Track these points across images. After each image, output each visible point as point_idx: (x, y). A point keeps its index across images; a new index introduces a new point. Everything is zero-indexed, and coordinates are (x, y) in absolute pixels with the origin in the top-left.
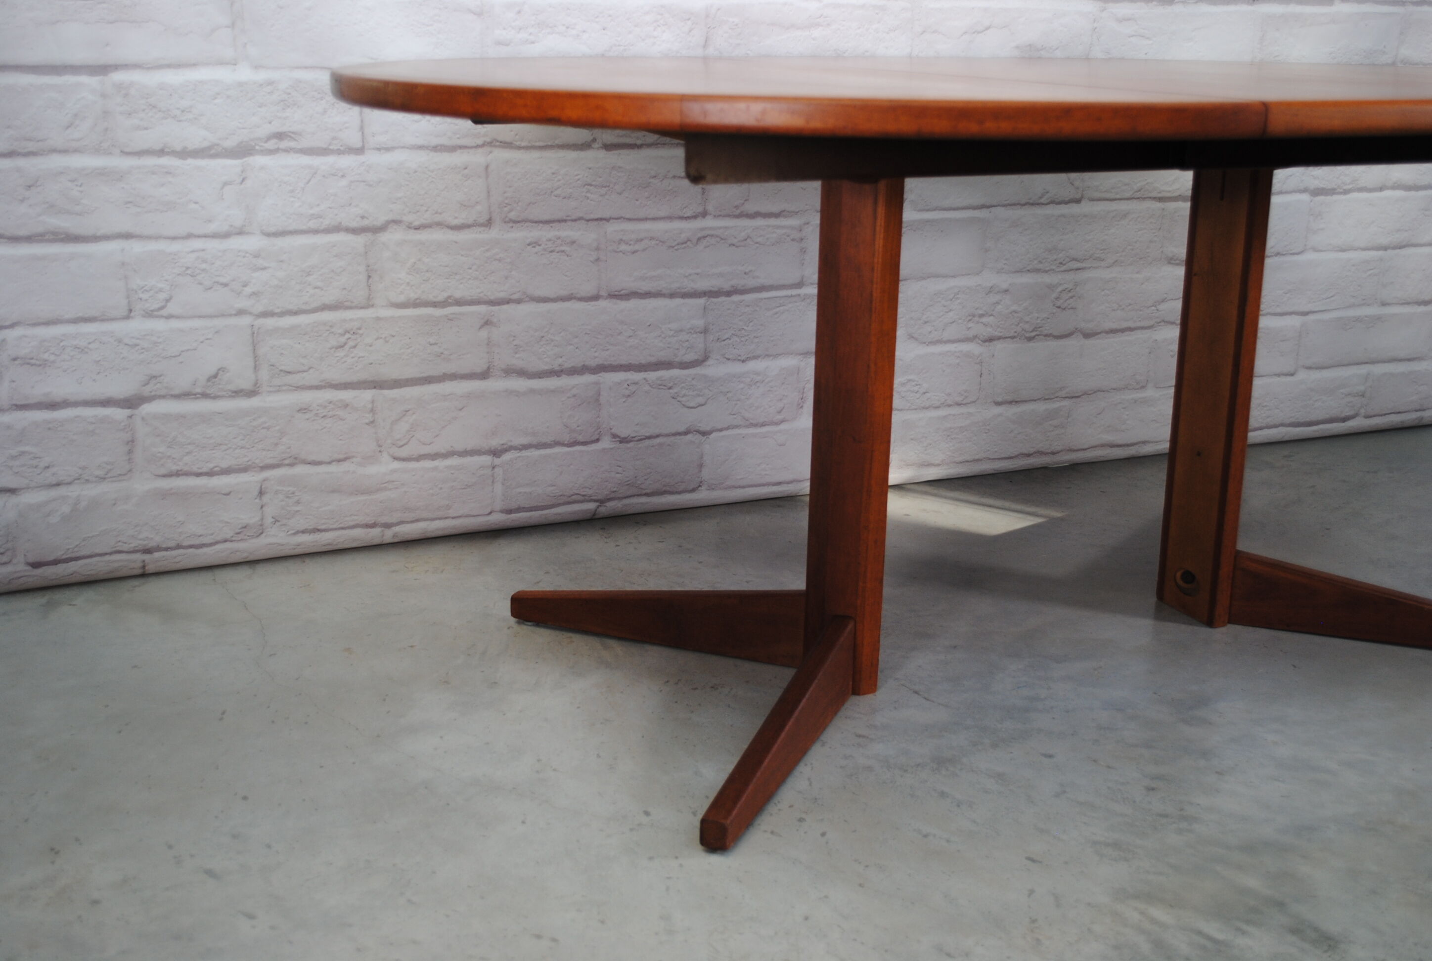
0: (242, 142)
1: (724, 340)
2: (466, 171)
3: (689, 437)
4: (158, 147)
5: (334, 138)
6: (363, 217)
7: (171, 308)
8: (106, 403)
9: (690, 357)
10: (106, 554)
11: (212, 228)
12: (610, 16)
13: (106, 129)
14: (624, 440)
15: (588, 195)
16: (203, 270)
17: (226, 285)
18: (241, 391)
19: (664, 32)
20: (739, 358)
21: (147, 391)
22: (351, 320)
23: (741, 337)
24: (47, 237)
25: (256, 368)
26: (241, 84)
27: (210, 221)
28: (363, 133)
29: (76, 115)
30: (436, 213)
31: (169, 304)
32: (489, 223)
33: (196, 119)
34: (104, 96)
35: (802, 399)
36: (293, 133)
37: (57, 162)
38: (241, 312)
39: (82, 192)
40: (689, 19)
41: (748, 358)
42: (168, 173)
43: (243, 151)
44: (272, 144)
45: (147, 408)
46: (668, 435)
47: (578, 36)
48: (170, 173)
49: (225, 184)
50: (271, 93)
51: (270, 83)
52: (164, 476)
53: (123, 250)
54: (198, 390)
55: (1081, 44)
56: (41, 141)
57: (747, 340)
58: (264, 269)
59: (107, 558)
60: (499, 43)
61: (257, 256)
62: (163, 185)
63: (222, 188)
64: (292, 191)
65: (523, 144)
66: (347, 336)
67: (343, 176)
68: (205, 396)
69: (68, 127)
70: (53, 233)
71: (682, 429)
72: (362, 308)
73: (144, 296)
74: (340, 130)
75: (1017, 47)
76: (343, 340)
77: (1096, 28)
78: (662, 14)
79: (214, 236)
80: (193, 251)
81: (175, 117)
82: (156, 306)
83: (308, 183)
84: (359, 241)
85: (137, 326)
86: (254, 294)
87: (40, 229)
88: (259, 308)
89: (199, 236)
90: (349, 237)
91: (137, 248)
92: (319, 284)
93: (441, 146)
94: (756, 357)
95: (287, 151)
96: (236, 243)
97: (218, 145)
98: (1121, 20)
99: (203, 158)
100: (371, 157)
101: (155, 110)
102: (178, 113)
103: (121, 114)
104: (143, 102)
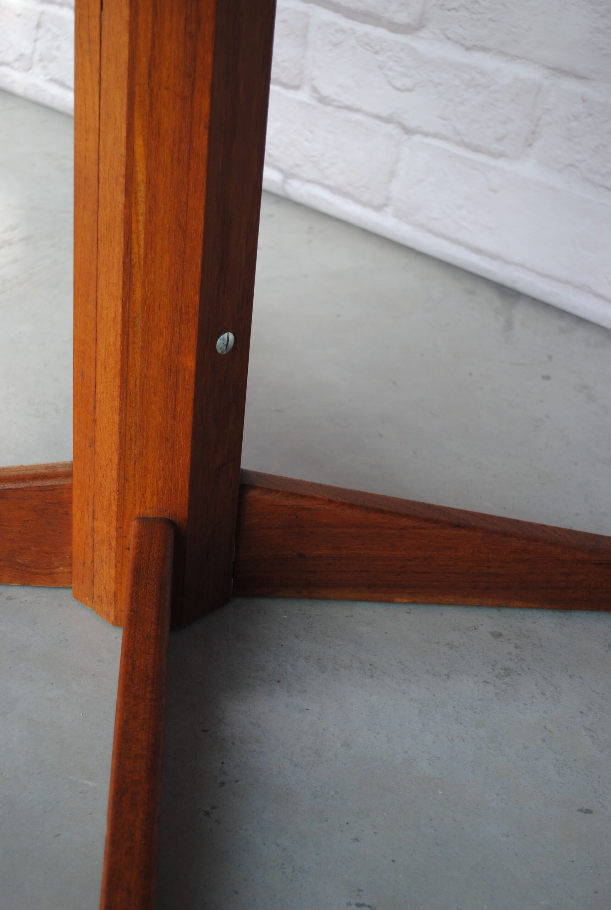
1: (449, 10)
3: (390, 128)
9: (402, 18)
14: (323, 100)
20: (463, 42)
23: (473, 13)
35: (533, 133)
41: (475, 46)
46: (367, 114)
57: (479, 20)
71: (385, 113)
94: (485, 49)
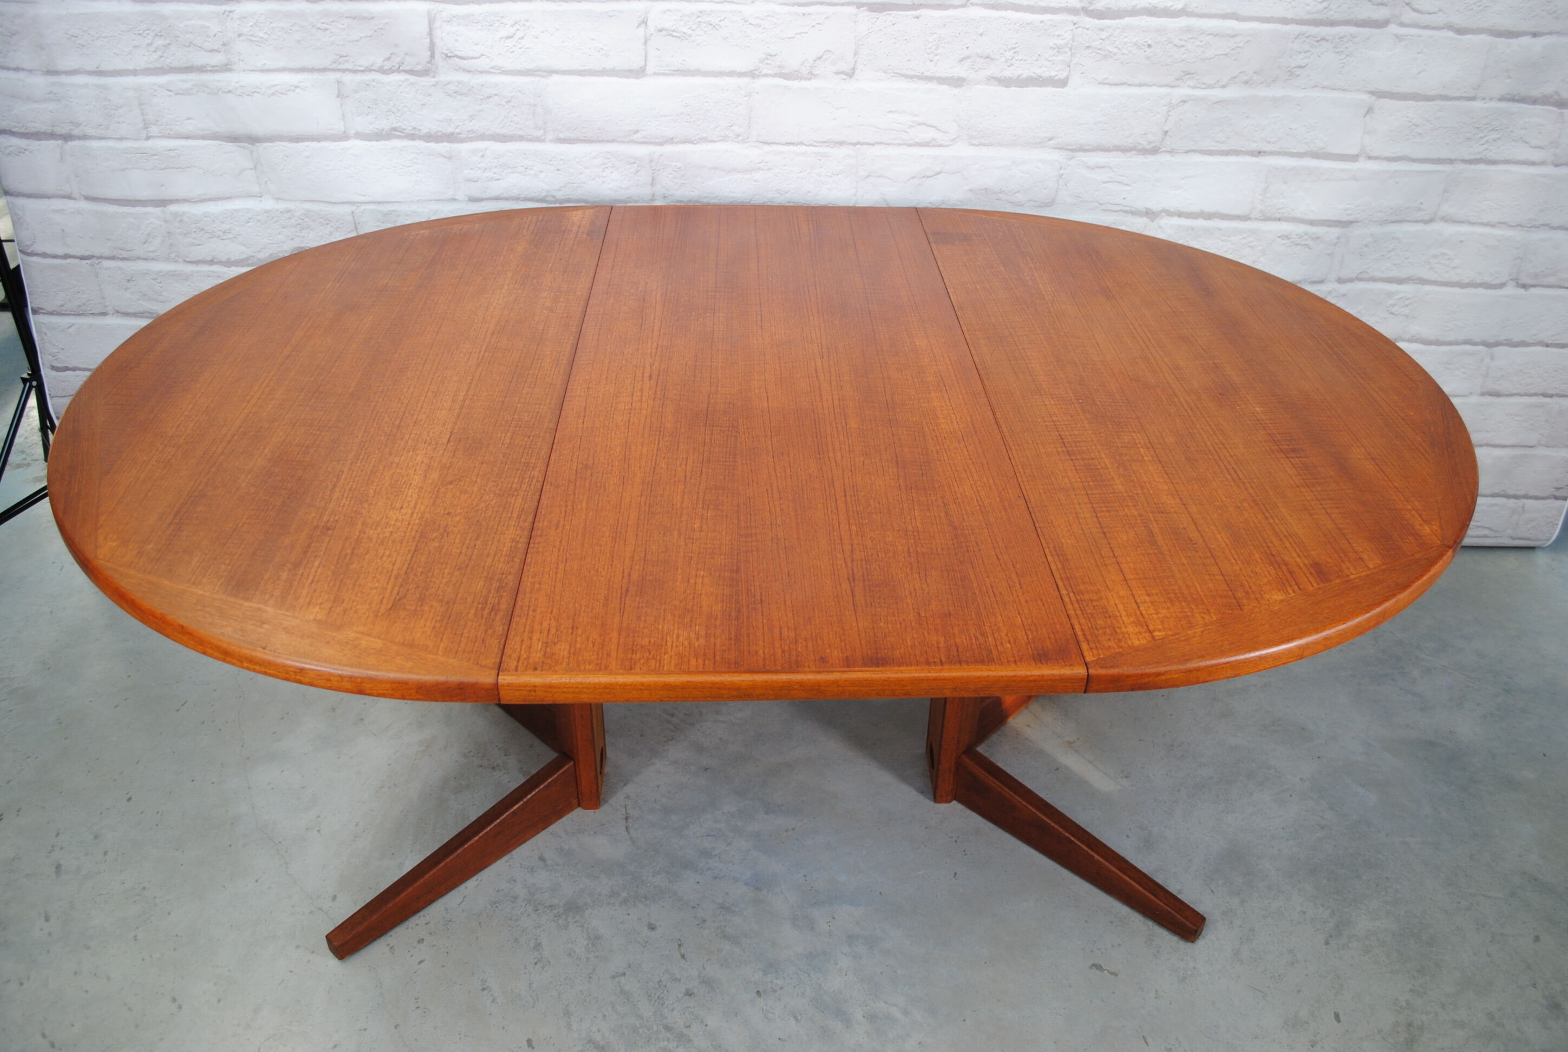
0: (272, 254)
4: (209, 258)
12: (562, 160)
13: (171, 245)
19: (612, 172)
24: (146, 315)
26: (267, 211)
29: (149, 234)
33: (235, 238)
34: (166, 221)
37: (142, 266)
39: (161, 287)
40: (634, 163)
47: (536, 175)
48: (219, 277)
50: (290, 218)
51: (289, 211)
55: (1045, 189)
56: (128, 251)
69: (145, 243)
70: (149, 313)
75: (971, 190)
77: (1063, 174)
78: (609, 159)
81: (218, 237)
87: (141, 309)
98: (1091, 168)
101: (203, 232)
102: (221, 233)
103: (180, 234)
104: (194, 226)
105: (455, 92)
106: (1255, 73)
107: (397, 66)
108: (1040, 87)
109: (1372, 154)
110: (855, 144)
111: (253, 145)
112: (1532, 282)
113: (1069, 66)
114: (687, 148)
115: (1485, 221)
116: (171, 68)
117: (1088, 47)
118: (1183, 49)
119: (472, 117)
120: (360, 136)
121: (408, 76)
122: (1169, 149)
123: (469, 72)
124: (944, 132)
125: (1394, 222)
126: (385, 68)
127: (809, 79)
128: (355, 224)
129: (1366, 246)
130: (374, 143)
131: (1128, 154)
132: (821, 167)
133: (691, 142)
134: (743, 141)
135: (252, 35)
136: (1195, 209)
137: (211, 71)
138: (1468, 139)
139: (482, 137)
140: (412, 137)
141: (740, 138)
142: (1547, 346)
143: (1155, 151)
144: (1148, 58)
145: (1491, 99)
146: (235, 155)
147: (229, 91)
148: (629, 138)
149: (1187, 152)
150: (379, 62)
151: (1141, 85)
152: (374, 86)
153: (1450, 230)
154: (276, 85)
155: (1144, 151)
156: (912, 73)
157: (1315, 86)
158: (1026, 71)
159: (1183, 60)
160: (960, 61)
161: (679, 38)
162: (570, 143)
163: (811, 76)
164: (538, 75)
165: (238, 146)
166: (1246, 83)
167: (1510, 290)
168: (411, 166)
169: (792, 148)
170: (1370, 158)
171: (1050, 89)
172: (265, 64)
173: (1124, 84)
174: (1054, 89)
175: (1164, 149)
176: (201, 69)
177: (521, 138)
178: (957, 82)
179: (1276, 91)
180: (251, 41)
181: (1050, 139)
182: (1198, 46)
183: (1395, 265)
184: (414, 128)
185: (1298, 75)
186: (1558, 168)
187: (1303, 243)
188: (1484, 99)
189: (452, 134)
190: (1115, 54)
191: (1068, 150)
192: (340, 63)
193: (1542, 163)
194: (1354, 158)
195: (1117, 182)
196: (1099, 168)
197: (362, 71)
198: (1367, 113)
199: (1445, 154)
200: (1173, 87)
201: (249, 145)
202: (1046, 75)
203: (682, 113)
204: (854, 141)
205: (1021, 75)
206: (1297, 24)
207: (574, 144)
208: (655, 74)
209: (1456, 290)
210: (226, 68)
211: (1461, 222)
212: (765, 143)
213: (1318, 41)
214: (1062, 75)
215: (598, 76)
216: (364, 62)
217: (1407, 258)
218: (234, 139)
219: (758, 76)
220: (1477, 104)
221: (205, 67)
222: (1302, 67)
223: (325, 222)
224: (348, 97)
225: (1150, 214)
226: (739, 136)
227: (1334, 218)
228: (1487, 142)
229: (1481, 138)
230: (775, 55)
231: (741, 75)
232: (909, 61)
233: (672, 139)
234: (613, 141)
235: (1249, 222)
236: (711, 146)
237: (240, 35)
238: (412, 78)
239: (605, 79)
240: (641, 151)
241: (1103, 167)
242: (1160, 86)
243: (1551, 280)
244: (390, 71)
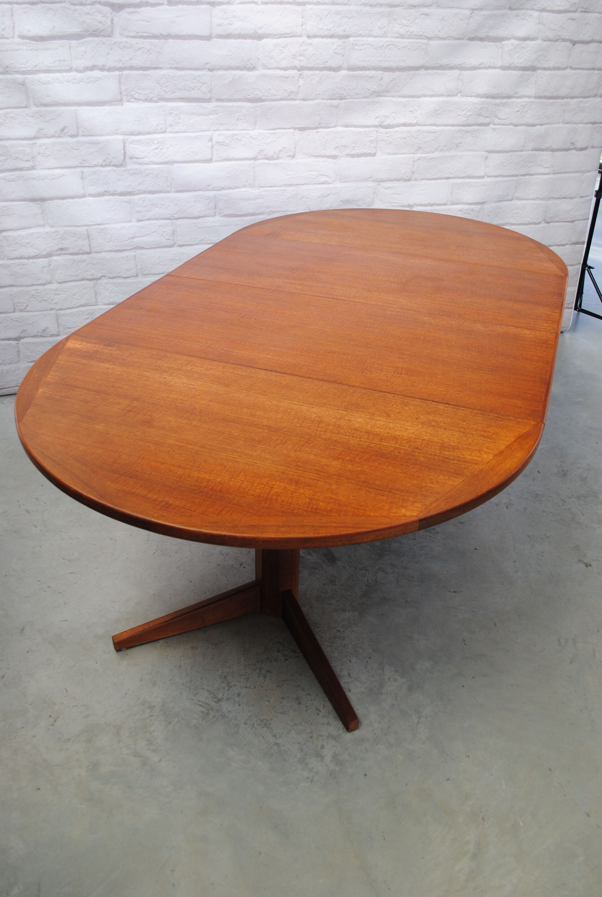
0: (48, 253)
2: (128, 258)
4: (20, 257)
5: (80, 249)
6: (92, 275)
7: (28, 309)
8: (9, 339)
10: (13, 387)
11: (40, 282)
12: (178, 200)
13: (2, 251)
15: (173, 263)
16: (38, 296)
17: (46, 300)
18: (54, 335)
21: (22, 335)
22: (91, 310)
25: (58, 327)
26: (46, 233)
27: (39, 280)
28: (90, 247)
30: (118, 273)
31: (28, 307)
32: (137, 276)
33: (32, 246)
36: (66, 248)
38: (52, 309)
40: (208, 199)
42: (24, 265)
43: (49, 255)
44: (59, 252)
45: (23, 341)
49: (43, 267)
50: (57, 235)
51: (57, 232)
52: (30, 362)
53: (11, 290)
54: (39, 335)
58: (59, 294)
59: (14, 388)
60: (137, 212)
61: (56, 290)
62: (22, 269)
63: (43, 268)
64: (67, 268)
65: (148, 247)
66: (89, 315)
67: (84, 262)
68: (42, 336)
72: (94, 305)
73: (19, 305)
74: (82, 247)
75: (341, 201)
76: (88, 316)
79: (41, 285)
80: (34, 290)
81: (25, 246)
82: (23, 308)
83: (72, 264)
84: (92, 283)
85: (17, 314)
86: (56, 303)
88: (58, 308)
89: (36, 285)
90: (88, 282)
91: (15, 289)
92: (78, 298)
93: (118, 250)
95: (64, 254)
96: (48, 286)
97: (40, 254)
98: (386, 189)
99: (35, 259)
100: (93, 255)
101: (18, 244)
102: (26, 244)
103: (6, 246)
104: (13, 242)
105: (134, 174)
106: (444, 146)
107: (109, 164)
108: (366, 157)
109: (489, 175)
110: (296, 185)
111: (43, 202)
112: (549, 220)
113: (376, 148)
114: (230, 191)
115: (531, 198)
116: (7, 170)
117: (383, 140)
118: (417, 139)
119: (140, 184)
120: (91, 195)
121: (113, 168)
122: (415, 179)
123: (140, 164)
124: (330, 178)
125: (499, 201)
126: (103, 165)
127: (278, 159)
128: (88, 235)
129: (490, 212)
130: (97, 198)
131: (400, 182)
132: (283, 196)
133: (231, 189)
134: (252, 187)
135: (44, 153)
136: (427, 202)
137: (26, 170)
138: (522, 166)
139: (144, 192)
140: (113, 194)
141: (251, 186)
142: (558, 246)
143: (409, 180)
144: (405, 143)
145: (529, 150)
146: (34, 207)
147: (34, 179)
148: (206, 189)
149: (422, 180)
150: (101, 162)
151: (403, 154)
152: (98, 173)
153: (519, 203)
154: (55, 175)
155: (406, 180)
156: (316, 155)
157: (466, 150)
158: (360, 151)
159: (417, 143)
160: (335, 149)
161: (225, 145)
162: (182, 192)
163: (278, 158)
164: (169, 164)
165: (35, 204)
166: (441, 150)
167: (543, 224)
168: (112, 208)
169: (272, 188)
170: (488, 177)
171: (369, 158)
172: (50, 166)
173: (396, 154)
174: (371, 157)
175: (413, 179)
176: (21, 169)
177: (161, 192)
178: (334, 157)
179: (452, 153)
180: (44, 155)
181: (370, 178)
182: (423, 137)
183: (501, 218)
184: (114, 191)
185: (460, 146)
186: (554, 175)
187: (468, 212)
188: (526, 150)
189: (131, 192)
190: (393, 142)
191: (377, 181)
192: (83, 164)
193: (549, 174)
194: (482, 177)
195: (396, 194)
196: (389, 188)
197: (93, 167)
198: (486, 159)
199: (514, 173)
200: (415, 154)
201: (41, 203)
202: (368, 152)
203: (228, 177)
204: (296, 184)
205: (358, 153)
206: (458, 126)
207: (183, 192)
208: (216, 161)
209: (524, 226)
210: (33, 168)
211: (523, 199)
212: (261, 187)
213: (465, 133)
214: (373, 152)
215: (193, 163)
216: (94, 162)
217: (505, 215)
218: (34, 200)
219: (257, 160)
220: (524, 153)
221: (23, 168)
222: (461, 143)
223: (74, 235)
224: (85, 178)
225: (409, 206)
226: (250, 185)
227: (478, 202)
228: (529, 167)
229: (527, 166)
230: (264, 151)
231: (250, 159)
232: (315, 150)
233: (224, 188)
234: (199, 190)
235: (447, 206)
236: (240, 190)
237: (39, 154)
238: (115, 168)
239: (196, 164)
240: (211, 194)
241: (390, 188)
242: (410, 154)
243: (557, 219)
244: (106, 166)
